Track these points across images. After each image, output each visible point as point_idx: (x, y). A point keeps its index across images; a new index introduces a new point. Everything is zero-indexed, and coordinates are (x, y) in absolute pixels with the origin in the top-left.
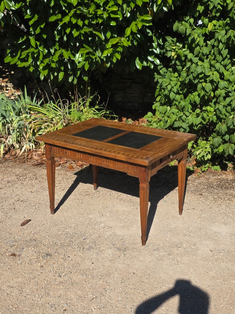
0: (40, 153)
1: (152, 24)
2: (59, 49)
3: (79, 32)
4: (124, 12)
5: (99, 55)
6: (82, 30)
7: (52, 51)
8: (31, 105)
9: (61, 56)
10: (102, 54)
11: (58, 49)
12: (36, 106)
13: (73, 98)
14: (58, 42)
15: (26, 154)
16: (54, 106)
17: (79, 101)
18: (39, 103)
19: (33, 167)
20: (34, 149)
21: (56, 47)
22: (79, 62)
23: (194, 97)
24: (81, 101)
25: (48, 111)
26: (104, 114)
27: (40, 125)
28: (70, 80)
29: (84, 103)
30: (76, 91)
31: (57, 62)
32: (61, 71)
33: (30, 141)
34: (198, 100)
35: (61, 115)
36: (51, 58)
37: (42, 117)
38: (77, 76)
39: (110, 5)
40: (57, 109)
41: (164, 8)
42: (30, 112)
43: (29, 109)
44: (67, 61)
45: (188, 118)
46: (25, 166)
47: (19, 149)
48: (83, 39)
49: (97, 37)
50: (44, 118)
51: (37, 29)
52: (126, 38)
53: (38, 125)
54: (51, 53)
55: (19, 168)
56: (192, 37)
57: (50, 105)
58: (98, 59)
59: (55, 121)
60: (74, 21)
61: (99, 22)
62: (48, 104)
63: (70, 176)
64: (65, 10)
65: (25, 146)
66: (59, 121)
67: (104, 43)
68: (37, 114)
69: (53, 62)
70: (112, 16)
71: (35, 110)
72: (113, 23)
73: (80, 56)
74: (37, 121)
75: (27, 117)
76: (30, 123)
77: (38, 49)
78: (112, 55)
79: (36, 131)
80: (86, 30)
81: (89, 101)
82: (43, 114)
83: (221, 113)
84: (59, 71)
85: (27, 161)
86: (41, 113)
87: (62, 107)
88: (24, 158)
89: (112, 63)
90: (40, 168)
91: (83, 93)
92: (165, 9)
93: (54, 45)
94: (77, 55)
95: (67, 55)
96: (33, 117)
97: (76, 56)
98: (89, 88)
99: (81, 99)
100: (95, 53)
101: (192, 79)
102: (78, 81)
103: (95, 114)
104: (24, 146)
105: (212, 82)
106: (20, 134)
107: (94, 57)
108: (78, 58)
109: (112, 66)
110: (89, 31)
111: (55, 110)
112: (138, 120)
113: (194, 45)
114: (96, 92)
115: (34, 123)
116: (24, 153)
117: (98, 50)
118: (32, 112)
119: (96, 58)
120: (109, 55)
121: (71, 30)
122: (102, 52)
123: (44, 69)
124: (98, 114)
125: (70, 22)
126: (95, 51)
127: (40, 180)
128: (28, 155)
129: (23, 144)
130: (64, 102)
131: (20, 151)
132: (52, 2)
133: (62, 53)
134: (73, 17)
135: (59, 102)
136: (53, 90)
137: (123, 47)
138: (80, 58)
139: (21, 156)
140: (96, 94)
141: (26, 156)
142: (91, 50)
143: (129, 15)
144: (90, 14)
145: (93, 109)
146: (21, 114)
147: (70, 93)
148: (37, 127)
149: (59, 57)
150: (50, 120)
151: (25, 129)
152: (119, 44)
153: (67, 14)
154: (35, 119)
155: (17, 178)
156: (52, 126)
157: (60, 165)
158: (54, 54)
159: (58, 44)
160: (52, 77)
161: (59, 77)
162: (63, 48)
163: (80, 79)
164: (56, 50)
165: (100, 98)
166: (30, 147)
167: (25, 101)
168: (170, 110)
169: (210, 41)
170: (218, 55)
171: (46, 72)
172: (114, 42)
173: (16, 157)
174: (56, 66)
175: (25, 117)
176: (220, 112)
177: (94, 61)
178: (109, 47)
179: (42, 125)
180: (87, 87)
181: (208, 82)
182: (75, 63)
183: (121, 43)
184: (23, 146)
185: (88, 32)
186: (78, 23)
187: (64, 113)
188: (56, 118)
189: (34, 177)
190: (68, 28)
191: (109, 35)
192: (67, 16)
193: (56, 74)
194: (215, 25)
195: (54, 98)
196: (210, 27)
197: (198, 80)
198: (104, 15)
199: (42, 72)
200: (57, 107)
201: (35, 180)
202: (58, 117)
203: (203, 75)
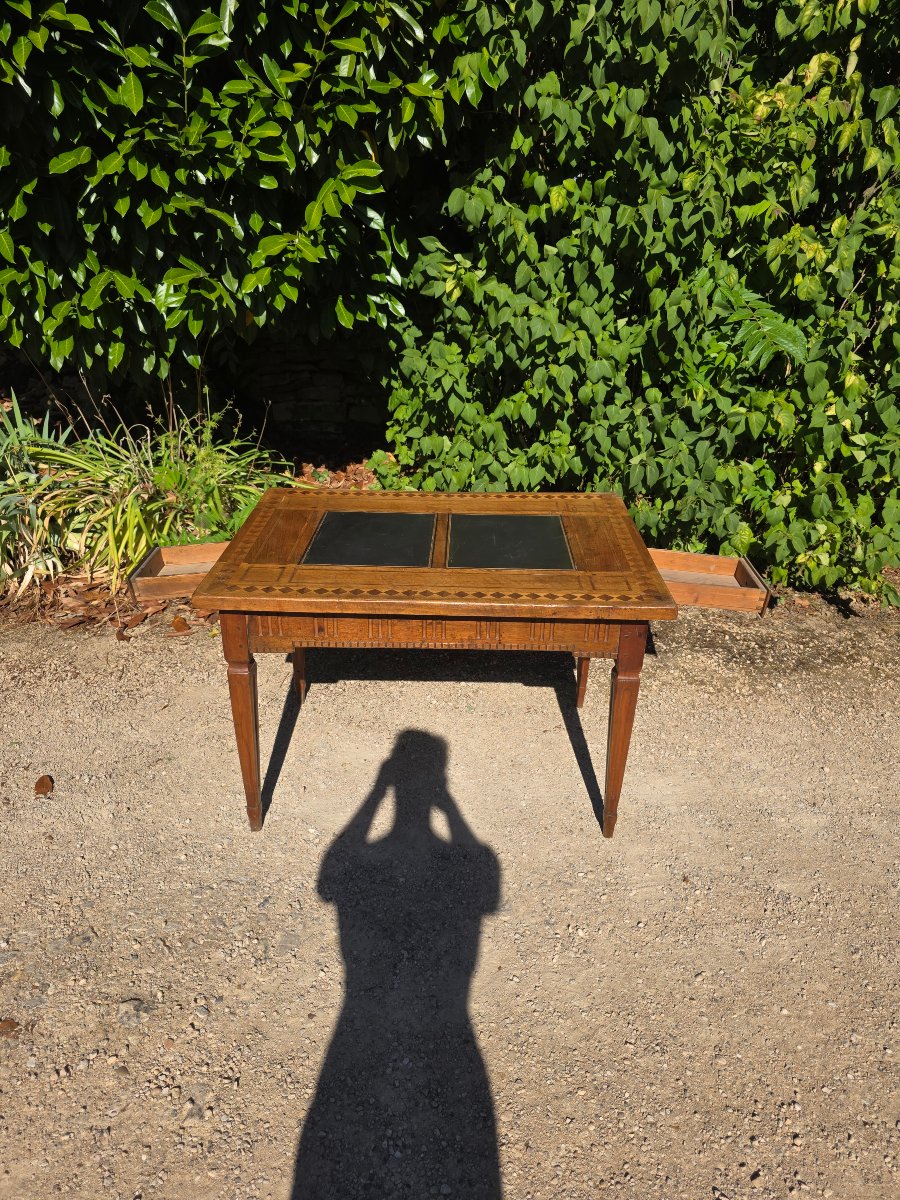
0: (80, 584)
1: (383, 191)
2: (101, 271)
3: (159, 212)
4: (301, 147)
5: (231, 285)
6: (168, 204)
7: (79, 276)
8: (37, 445)
9: (110, 292)
10: (240, 286)
11: (96, 268)
12: (53, 448)
13: (159, 421)
14: (93, 246)
15: (37, 591)
16: (107, 445)
17: (183, 428)
18: (63, 437)
19: (63, 633)
20: (60, 575)
21: (89, 264)
22: (170, 311)
23: (517, 406)
24: (188, 428)
25: (92, 459)
26: (257, 460)
27: (70, 502)
28: (148, 366)
29: (197, 433)
30: (168, 400)
31: (96, 313)
32: (116, 339)
33: (47, 551)
34: (530, 415)
35: (131, 471)
36: (75, 300)
37: (74, 480)
38: (168, 355)
39: (253, 118)
40: (118, 452)
41: (419, 137)
42: (37, 464)
43: (33, 457)
44: (132, 308)
45: (505, 469)
46: (38, 631)
47: (15, 579)
48: (175, 233)
49: (219, 230)
50: (81, 481)
51: (14, 202)
52: (308, 236)
53: (65, 503)
54: (74, 282)
55: (18, 642)
56: (510, 231)
57: (95, 443)
58: (228, 302)
59: (114, 487)
60: (139, 171)
61: (222, 177)
62: (89, 441)
63: (180, 655)
64: (104, 131)
65: (31, 569)
66: (126, 486)
67: (244, 251)
68: (57, 469)
69: (85, 311)
70: (264, 157)
71: (51, 460)
72: (268, 183)
73: (172, 291)
74: (61, 491)
75: (27, 480)
76: (40, 497)
77: (27, 272)
78: (272, 289)
79: (60, 521)
80: (182, 202)
81: (212, 429)
82: (79, 469)
83: (598, 451)
84: (108, 339)
85: (43, 614)
86: (71, 466)
87: (131, 448)
88: (32, 605)
89: (272, 312)
90: (86, 636)
91: (190, 404)
92: (424, 141)
93: (83, 258)
94: (162, 289)
95: (127, 286)
96: (46, 481)
97: (159, 290)
98: (206, 390)
99: (187, 421)
100: (215, 283)
101: (514, 355)
102: (171, 370)
103: (229, 462)
104: (29, 567)
105: (575, 361)
106: (13, 533)
107: (213, 297)
108: (165, 296)
109: (273, 321)
110: (193, 209)
111: (111, 455)
112: (345, 471)
113: (511, 258)
114: (229, 400)
115: (53, 498)
116: (30, 587)
117: (225, 272)
118: (42, 466)
119: (220, 299)
120: (260, 287)
121: (134, 206)
122: (240, 277)
123: (60, 334)
124: (237, 460)
125: (126, 176)
126: (217, 274)
127: (87, 676)
128: (43, 596)
129: (24, 561)
130: (137, 434)
131: (17, 584)
132: (56, 100)
133: (113, 283)
134: (134, 158)
135: (122, 433)
136: (98, 399)
137: (302, 264)
138: (171, 295)
139: (24, 598)
140: (230, 405)
141: (37, 599)
142: (202, 274)
143: (314, 158)
144: (190, 148)
145: (223, 447)
146: (9, 474)
147: (150, 408)
148: (61, 509)
149: (103, 296)
150: (99, 484)
151: (27, 519)
152: (289, 255)
153: (112, 148)
154: (56, 485)
155: (13, 678)
156: (109, 502)
157: (146, 618)
158: (87, 285)
159: (95, 254)
160: (89, 362)
161: (111, 357)
162: (113, 268)
163: (177, 362)
164: (89, 274)
165: (241, 416)
166: (48, 569)
167: (18, 433)
168: (451, 448)
169: (558, 244)
170: (586, 284)
171: (68, 345)
172: (275, 251)
173: (8, 604)
174: (96, 323)
175: (23, 482)
176: (595, 447)
177: (215, 308)
178: (260, 263)
179: (75, 501)
180: (199, 388)
181: (562, 361)
182: (158, 312)
183: (293, 252)
184: (26, 569)
185: (188, 211)
186: (154, 180)
187: (139, 463)
188: (117, 479)
189: (68, 668)
190: (122, 196)
191: (256, 222)
192: (115, 153)
193: (99, 349)
194: (570, 194)
195: (103, 421)
196: (557, 199)
197: (530, 359)
198: (236, 151)
199: (54, 345)
200: (115, 445)
201: (73, 681)
202: (123, 477)
203: (545, 343)
